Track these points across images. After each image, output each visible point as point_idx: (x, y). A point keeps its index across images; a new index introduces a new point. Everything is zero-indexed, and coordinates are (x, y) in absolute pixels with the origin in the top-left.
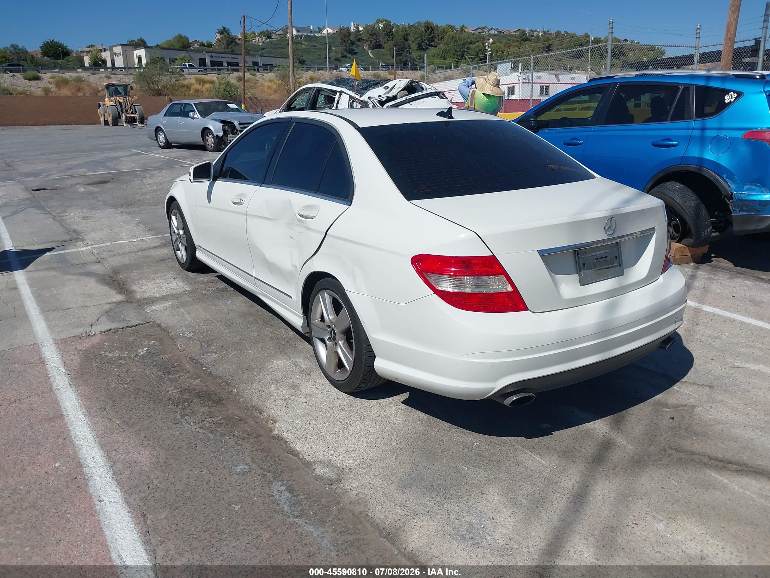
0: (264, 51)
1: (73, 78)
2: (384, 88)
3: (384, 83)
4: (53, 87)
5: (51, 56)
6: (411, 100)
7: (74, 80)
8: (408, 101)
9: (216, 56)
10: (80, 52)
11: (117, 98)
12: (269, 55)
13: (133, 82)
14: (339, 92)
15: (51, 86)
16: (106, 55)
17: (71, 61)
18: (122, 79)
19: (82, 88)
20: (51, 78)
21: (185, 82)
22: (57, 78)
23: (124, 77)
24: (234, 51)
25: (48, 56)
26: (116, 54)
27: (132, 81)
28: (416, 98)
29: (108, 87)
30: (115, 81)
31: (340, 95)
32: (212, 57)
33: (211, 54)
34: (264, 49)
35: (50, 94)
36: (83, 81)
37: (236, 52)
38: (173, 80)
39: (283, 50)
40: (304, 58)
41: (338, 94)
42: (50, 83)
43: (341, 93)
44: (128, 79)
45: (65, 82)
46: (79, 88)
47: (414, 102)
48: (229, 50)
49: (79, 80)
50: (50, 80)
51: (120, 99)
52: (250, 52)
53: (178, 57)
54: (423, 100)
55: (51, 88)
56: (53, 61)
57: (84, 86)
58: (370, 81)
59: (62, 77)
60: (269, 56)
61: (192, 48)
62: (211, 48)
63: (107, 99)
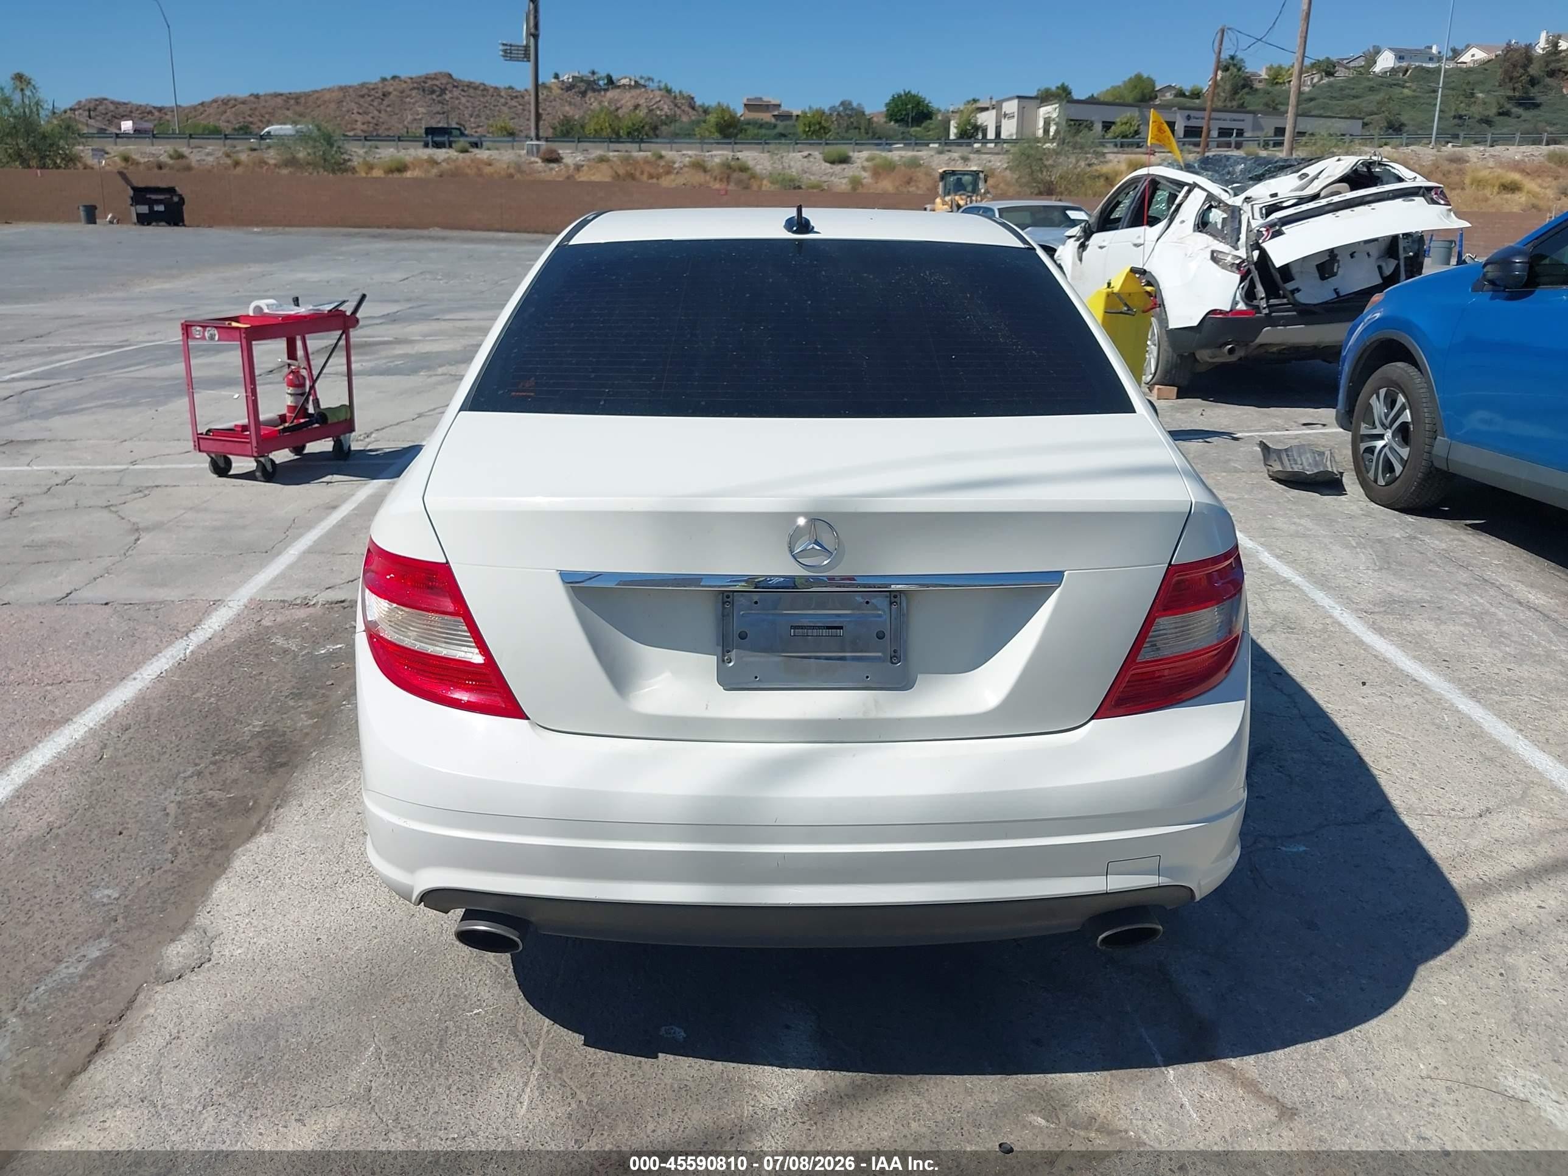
0: (1312, 104)
1: (904, 159)
2: (1300, 176)
3: (1301, 166)
4: (866, 177)
5: (902, 120)
6: (1341, 205)
7: (904, 164)
8: (1331, 207)
9: (1197, 116)
10: (953, 112)
11: (957, 198)
12: (1321, 112)
13: (1006, 168)
14: (1187, 184)
15: (864, 174)
16: (987, 119)
17: (933, 129)
18: (990, 161)
19: (915, 178)
20: (868, 160)
21: (1105, 169)
22: (878, 161)
23: (993, 158)
24: (1245, 105)
25: (897, 121)
26: (1005, 115)
27: (1005, 165)
28: (1358, 201)
29: (944, 176)
30: (976, 165)
31: (1189, 192)
32: (1189, 118)
33: (1187, 112)
34: (1312, 100)
35: (860, 190)
36: (920, 165)
37: (1249, 108)
38: (1082, 164)
39: (1355, 101)
40: (1404, 118)
41: (1186, 188)
42: (864, 168)
43: (1193, 186)
44: (1000, 161)
45: (889, 167)
46: (911, 179)
47: (1348, 211)
48: (1235, 103)
49: (914, 163)
50: (866, 164)
51: (962, 199)
52: (1279, 107)
53: (1118, 120)
54: (1374, 205)
55: (865, 178)
56: (902, 129)
57: (919, 174)
58: (1276, 162)
59: (886, 159)
60: (1320, 116)
61: (1157, 102)
62: (1197, 101)
63: (938, 200)
